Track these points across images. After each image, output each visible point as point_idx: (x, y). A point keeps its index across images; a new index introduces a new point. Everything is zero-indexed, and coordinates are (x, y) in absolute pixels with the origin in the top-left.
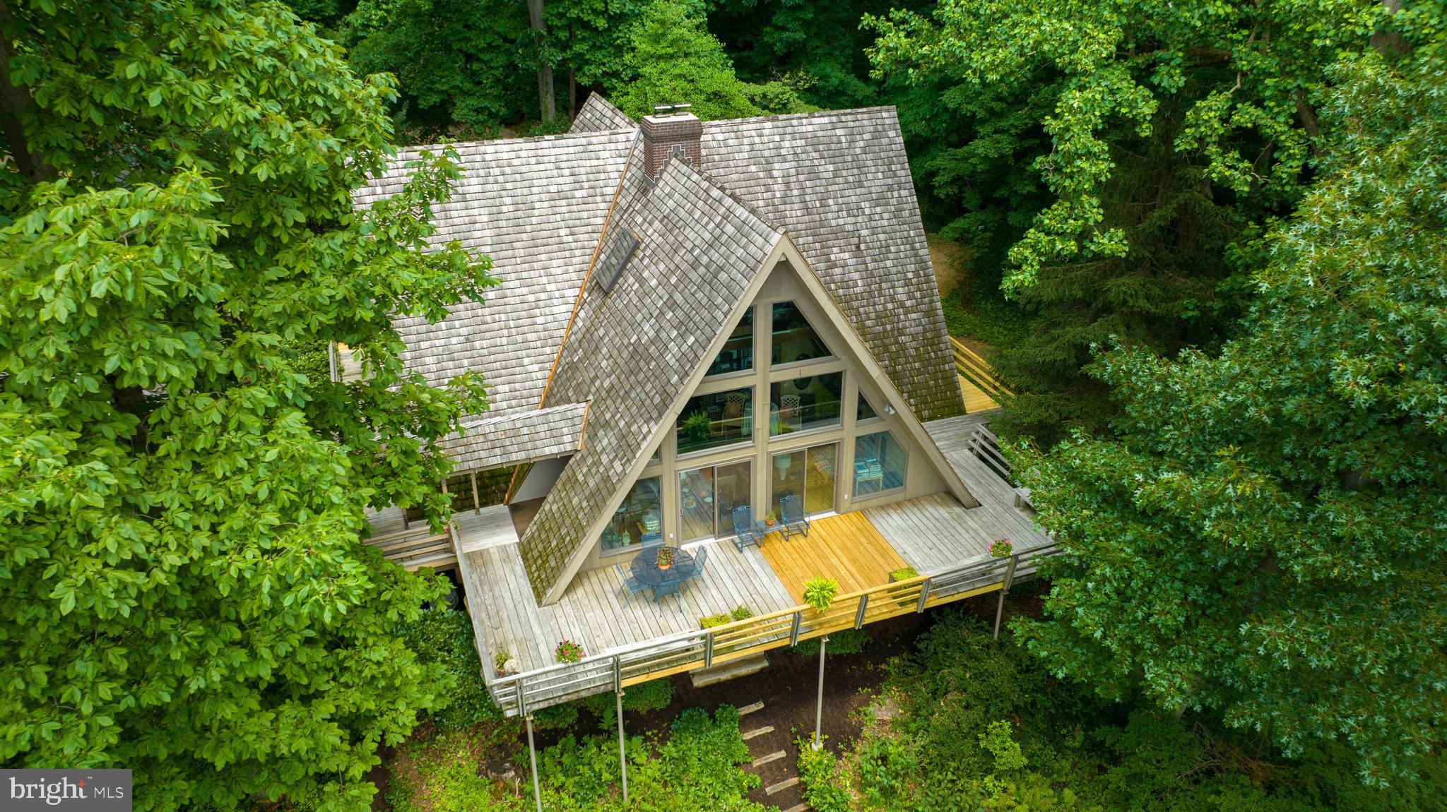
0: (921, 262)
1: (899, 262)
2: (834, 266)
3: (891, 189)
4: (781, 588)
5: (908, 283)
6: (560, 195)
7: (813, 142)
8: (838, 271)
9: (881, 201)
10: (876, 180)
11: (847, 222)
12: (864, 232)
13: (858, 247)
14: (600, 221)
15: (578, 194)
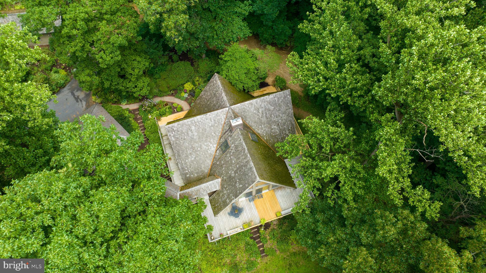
0: (292, 125)
1: (288, 126)
2: (273, 129)
3: (287, 110)
4: (257, 212)
5: (289, 130)
6: (212, 126)
7: (269, 103)
8: (273, 130)
9: (284, 113)
10: (283, 108)
11: (276, 119)
12: (280, 121)
13: (278, 124)
14: (220, 130)
15: (216, 125)
